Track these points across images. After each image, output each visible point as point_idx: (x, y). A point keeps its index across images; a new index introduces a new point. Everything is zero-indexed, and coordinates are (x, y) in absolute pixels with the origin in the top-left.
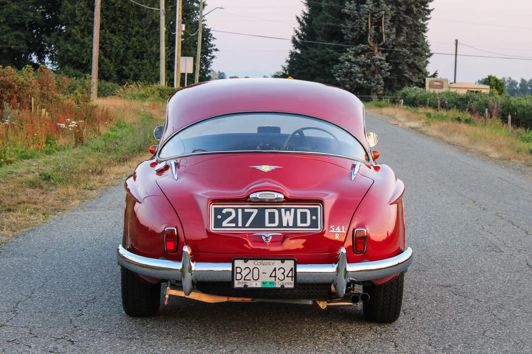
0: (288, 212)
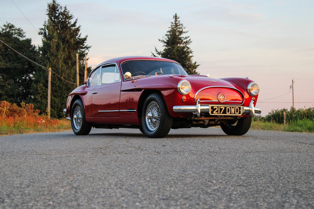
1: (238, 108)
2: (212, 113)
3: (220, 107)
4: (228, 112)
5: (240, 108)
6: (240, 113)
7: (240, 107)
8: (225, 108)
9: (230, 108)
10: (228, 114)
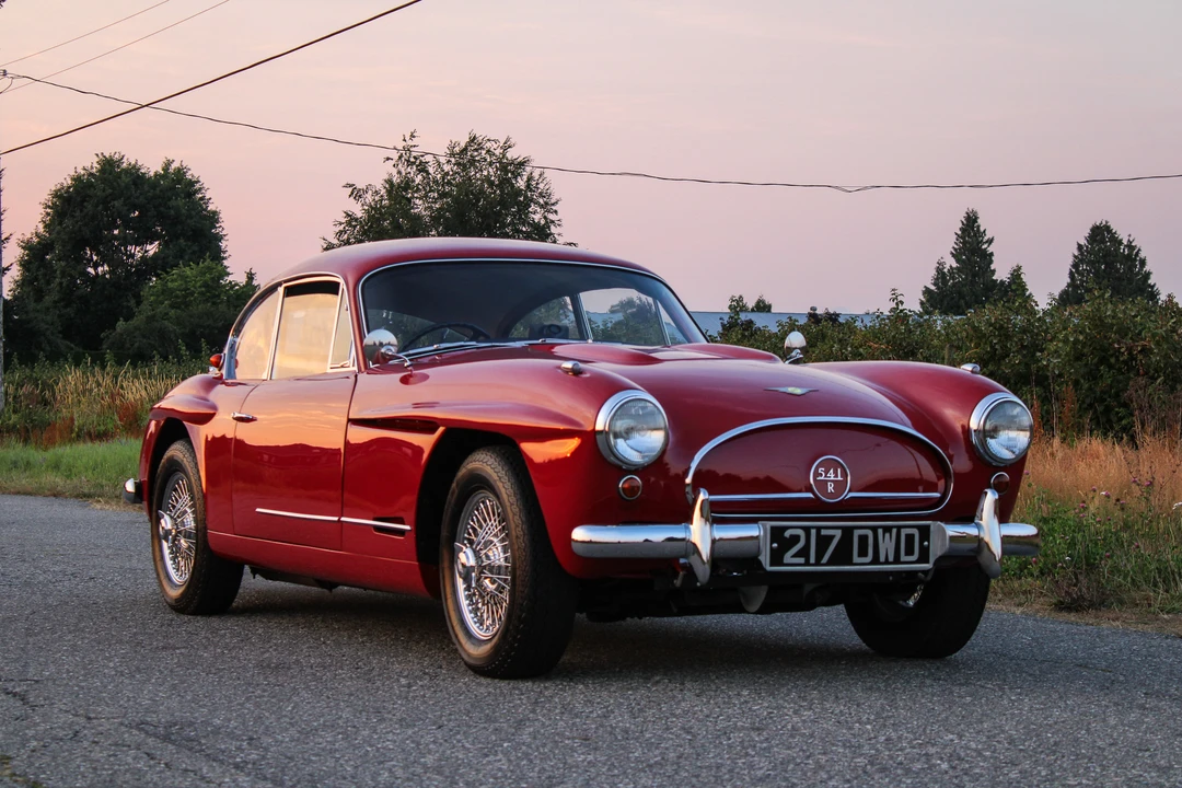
1: (915, 532)
2: (777, 558)
3: (819, 529)
4: (863, 553)
5: (925, 533)
6: (924, 558)
7: (928, 527)
8: (847, 532)
9: (870, 533)
10: (861, 564)
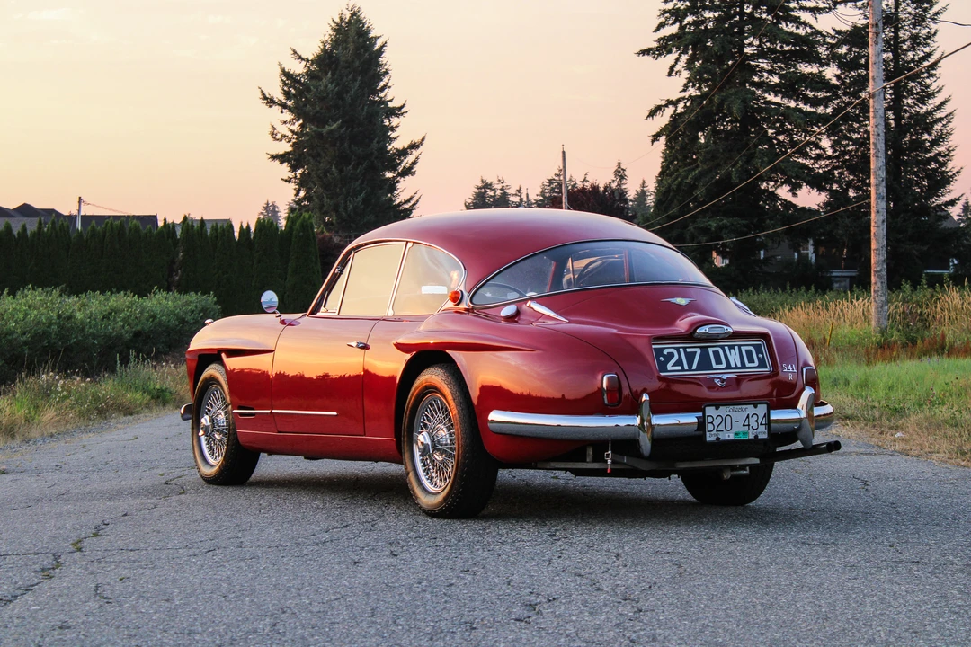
0: (732, 350)
